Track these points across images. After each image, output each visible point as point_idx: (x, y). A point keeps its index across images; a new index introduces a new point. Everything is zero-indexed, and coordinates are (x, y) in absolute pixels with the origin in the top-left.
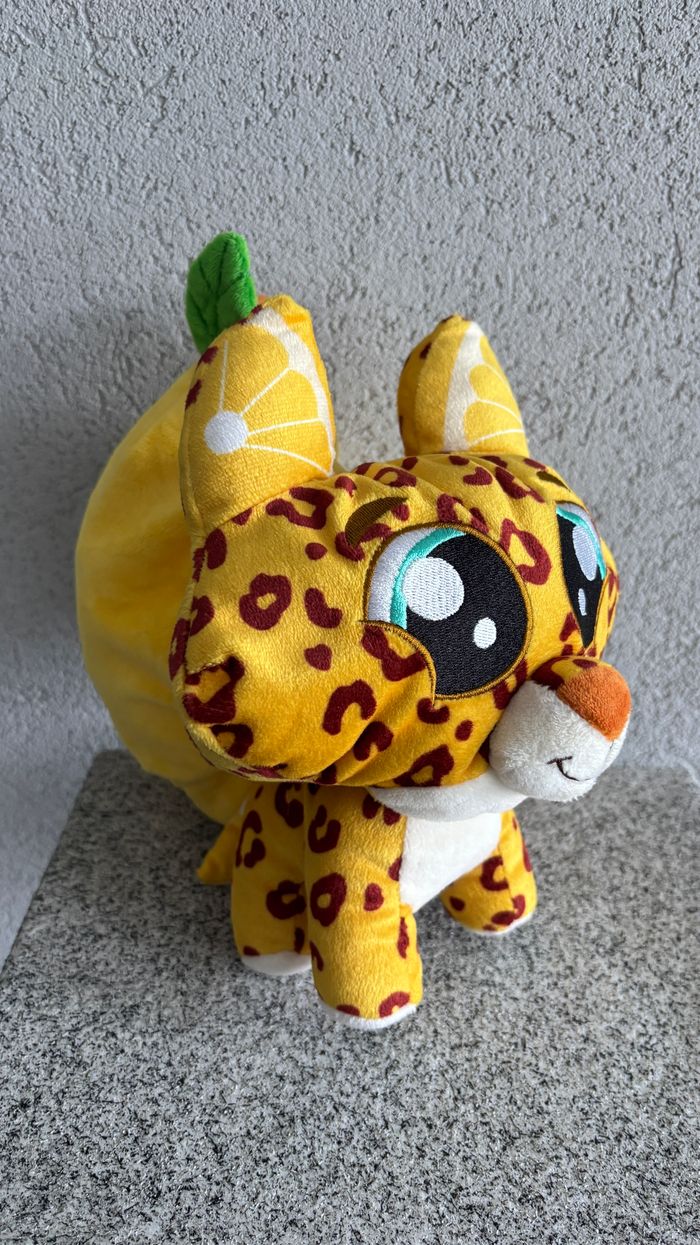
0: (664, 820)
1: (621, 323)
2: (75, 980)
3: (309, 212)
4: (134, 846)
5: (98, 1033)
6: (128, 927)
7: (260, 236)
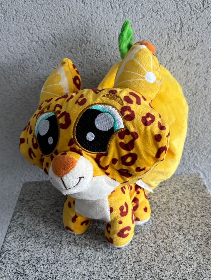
0: (193, 190)
1: (167, 44)
2: (22, 251)
3: (72, 20)
4: (36, 210)
5: (30, 266)
6: (36, 234)
7: (58, 28)
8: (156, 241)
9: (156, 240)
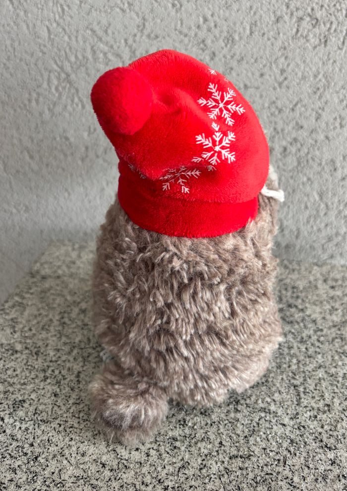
8: (297, 414)
9: (300, 409)
